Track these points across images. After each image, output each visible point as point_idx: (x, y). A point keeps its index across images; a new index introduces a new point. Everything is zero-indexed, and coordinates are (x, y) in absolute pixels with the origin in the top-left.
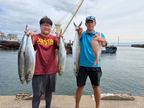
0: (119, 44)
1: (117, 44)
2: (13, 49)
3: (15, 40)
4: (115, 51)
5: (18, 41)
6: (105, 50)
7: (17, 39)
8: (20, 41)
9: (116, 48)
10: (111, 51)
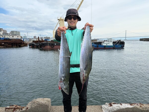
0: (126, 38)
1: (125, 39)
2: (16, 46)
3: (18, 37)
4: (123, 46)
5: (20, 38)
6: (112, 45)
7: (20, 36)
8: (23, 38)
9: (124, 43)
10: (119, 46)
